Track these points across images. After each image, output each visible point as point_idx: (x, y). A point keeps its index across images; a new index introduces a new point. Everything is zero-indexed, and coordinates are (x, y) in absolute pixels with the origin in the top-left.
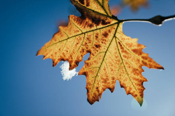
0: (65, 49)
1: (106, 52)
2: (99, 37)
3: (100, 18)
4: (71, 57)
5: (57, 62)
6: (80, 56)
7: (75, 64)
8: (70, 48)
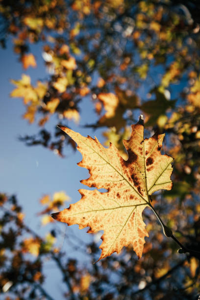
0: (100, 167)
1: (120, 207)
2: (127, 193)
3: (140, 184)
4: (96, 177)
5: (84, 166)
6: (102, 185)
7: (91, 184)
8: (103, 171)
